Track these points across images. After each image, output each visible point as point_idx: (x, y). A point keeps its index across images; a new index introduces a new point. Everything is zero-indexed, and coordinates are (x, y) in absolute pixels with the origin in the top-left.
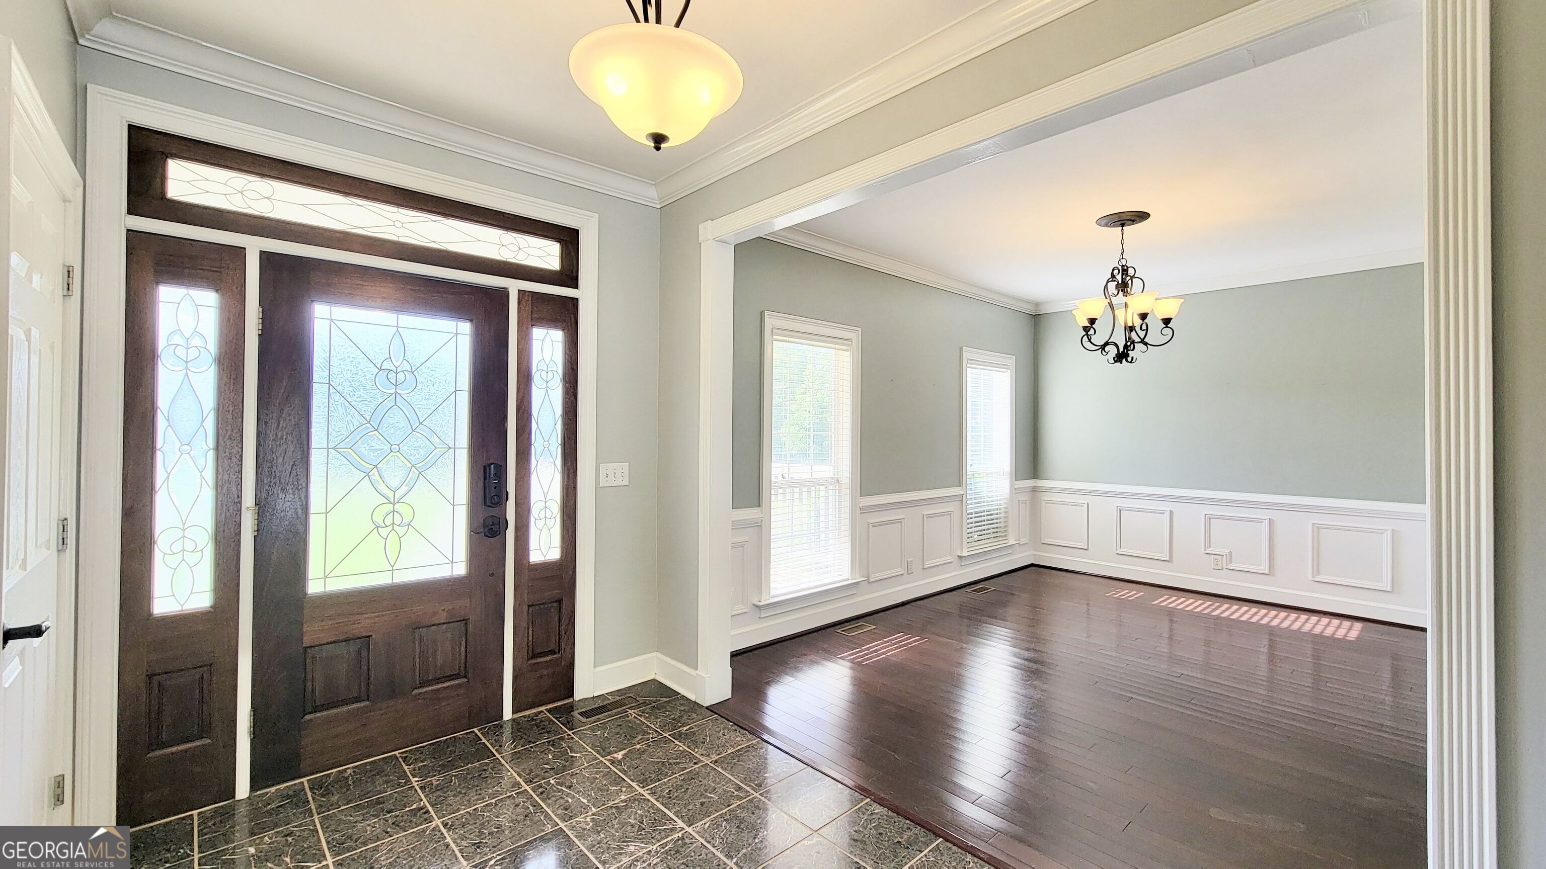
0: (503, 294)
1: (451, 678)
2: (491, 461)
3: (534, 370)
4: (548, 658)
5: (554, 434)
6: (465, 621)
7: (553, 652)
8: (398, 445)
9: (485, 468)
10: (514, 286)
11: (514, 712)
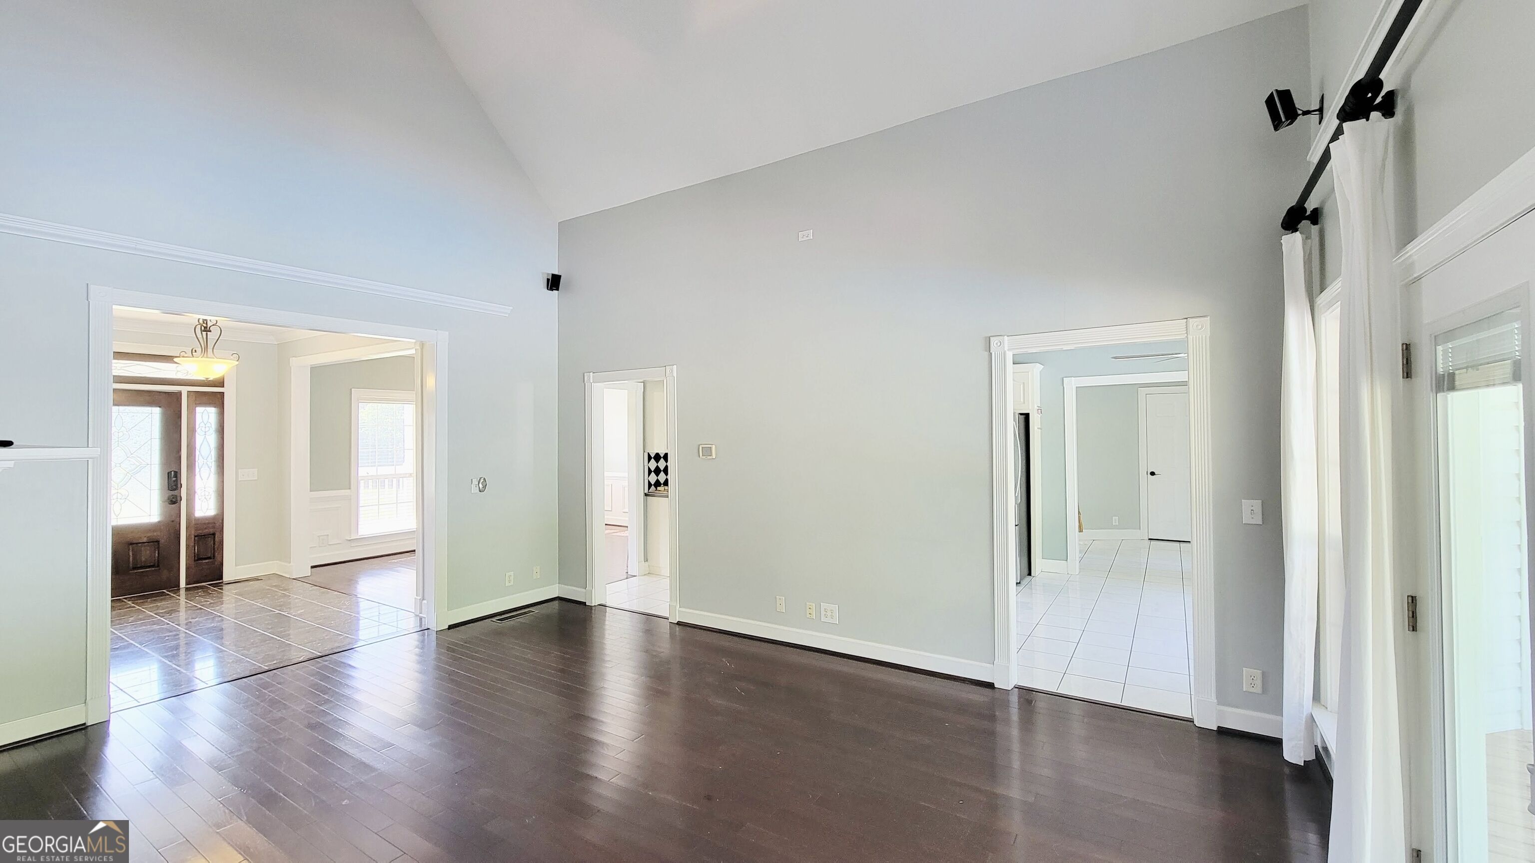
0: (179, 394)
1: (149, 567)
2: (172, 470)
3: (197, 427)
4: (207, 561)
5: (210, 457)
6: (158, 542)
7: (209, 558)
8: (120, 464)
9: (168, 473)
10: (184, 390)
11: (187, 584)
